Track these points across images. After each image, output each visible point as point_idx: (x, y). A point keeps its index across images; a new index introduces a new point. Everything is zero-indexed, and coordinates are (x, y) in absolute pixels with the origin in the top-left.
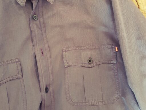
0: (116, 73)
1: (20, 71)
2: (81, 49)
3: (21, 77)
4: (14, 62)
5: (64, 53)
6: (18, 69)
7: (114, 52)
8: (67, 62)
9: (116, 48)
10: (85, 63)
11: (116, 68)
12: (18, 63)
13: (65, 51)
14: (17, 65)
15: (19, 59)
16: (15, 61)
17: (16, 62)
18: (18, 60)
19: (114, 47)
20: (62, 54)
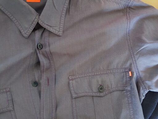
0: (130, 101)
1: (11, 102)
2: (89, 76)
3: (12, 109)
4: (3, 92)
5: (71, 82)
6: (8, 100)
7: (128, 77)
8: (75, 92)
9: (130, 73)
10: (95, 92)
11: (130, 95)
12: (8, 93)
13: (72, 80)
14: (7, 95)
15: (10, 88)
16: (4, 90)
17: (7, 92)
18: (8, 90)
19: (127, 71)
20: (69, 84)
